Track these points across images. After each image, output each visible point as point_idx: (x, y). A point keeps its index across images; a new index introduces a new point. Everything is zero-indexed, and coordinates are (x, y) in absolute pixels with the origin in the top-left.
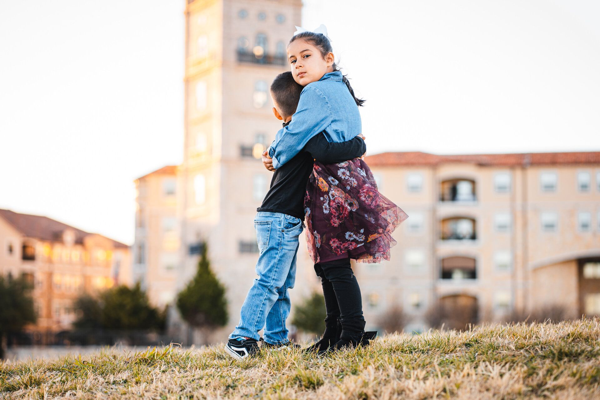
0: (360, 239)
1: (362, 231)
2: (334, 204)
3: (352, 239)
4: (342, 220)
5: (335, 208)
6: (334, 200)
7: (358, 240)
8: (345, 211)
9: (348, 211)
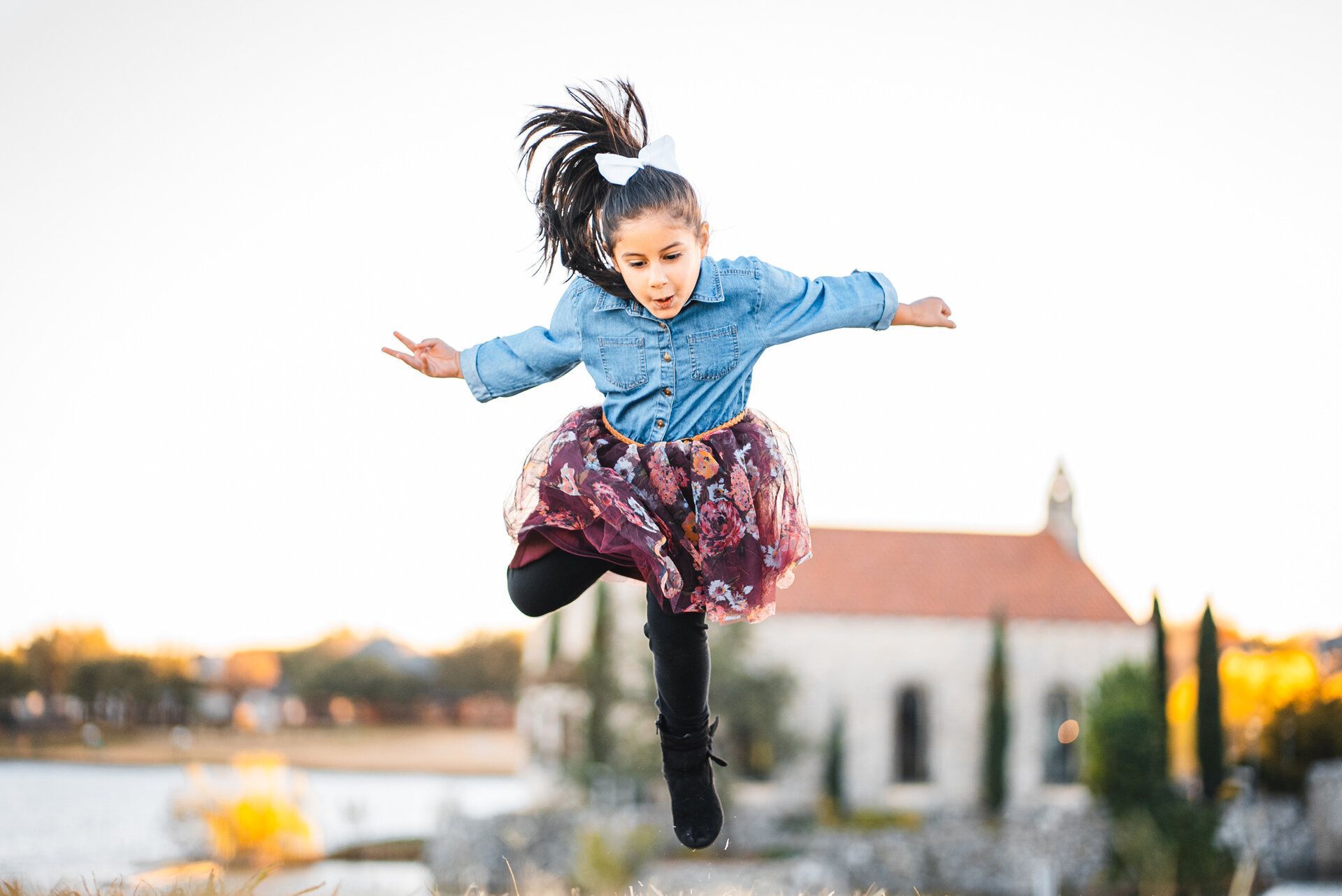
0: (736, 604)
1: (748, 589)
2: (714, 511)
3: (721, 598)
4: (716, 552)
5: (713, 523)
6: (717, 503)
7: (731, 605)
8: (734, 536)
9: (738, 537)
